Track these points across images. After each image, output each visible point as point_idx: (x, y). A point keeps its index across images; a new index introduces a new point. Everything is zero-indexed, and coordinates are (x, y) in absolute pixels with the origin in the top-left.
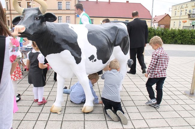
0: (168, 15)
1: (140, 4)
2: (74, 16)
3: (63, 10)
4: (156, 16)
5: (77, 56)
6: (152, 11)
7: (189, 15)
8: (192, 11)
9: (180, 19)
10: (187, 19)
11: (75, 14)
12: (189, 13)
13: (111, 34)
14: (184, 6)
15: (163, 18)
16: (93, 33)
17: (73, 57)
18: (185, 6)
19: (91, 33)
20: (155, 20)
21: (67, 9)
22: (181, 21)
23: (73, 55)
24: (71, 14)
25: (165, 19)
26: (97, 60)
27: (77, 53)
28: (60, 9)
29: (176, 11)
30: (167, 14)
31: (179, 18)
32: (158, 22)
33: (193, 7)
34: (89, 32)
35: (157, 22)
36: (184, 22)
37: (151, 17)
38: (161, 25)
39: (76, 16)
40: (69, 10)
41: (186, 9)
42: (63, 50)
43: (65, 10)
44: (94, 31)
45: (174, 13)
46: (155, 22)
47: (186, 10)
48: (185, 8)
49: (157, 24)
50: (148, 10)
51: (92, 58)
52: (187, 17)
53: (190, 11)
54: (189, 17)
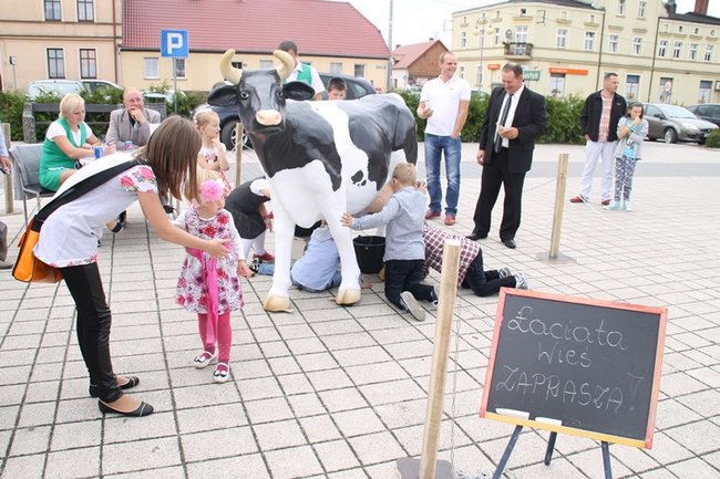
0: (439, 42)
1: (348, 4)
2: (110, 46)
3: (67, 23)
4: (398, 46)
5: (334, 172)
6: (391, 31)
7: (507, 46)
8: (515, 32)
9: (482, 59)
10: (501, 59)
11: (116, 38)
12: (506, 40)
13: (386, 121)
14: (491, 16)
15: (425, 54)
16: (358, 120)
17: (328, 175)
18: (494, 16)
19: (354, 122)
20: (397, 62)
21: (80, 21)
22: (485, 64)
23: (328, 171)
24: (97, 38)
25: (430, 56)
26: (368, 181)
27: (335, 167)
28: (52, 20)
29: (464, 30)
30: (436, 40)
31: (477, 54)
32: (409, 67)
33: (516, 19)
34: (351, 120)
35: (406, 66)
36: (493, 69)
37: (387, 49)
38: (417, 77)
39: (119, 46)
40: (92, 22)
41: (497, 25)
42: (310, 160)
43: (73, 23)
44: (358, 117)
45: (461, 37)
46: (398, 66)
47: (497, 30)
48: (494, 21)
49: (405, 73)
50: (375, 27)
51: (357, 177)
52: (502, 52)
53: (508, 35)
54: (508, 54)
